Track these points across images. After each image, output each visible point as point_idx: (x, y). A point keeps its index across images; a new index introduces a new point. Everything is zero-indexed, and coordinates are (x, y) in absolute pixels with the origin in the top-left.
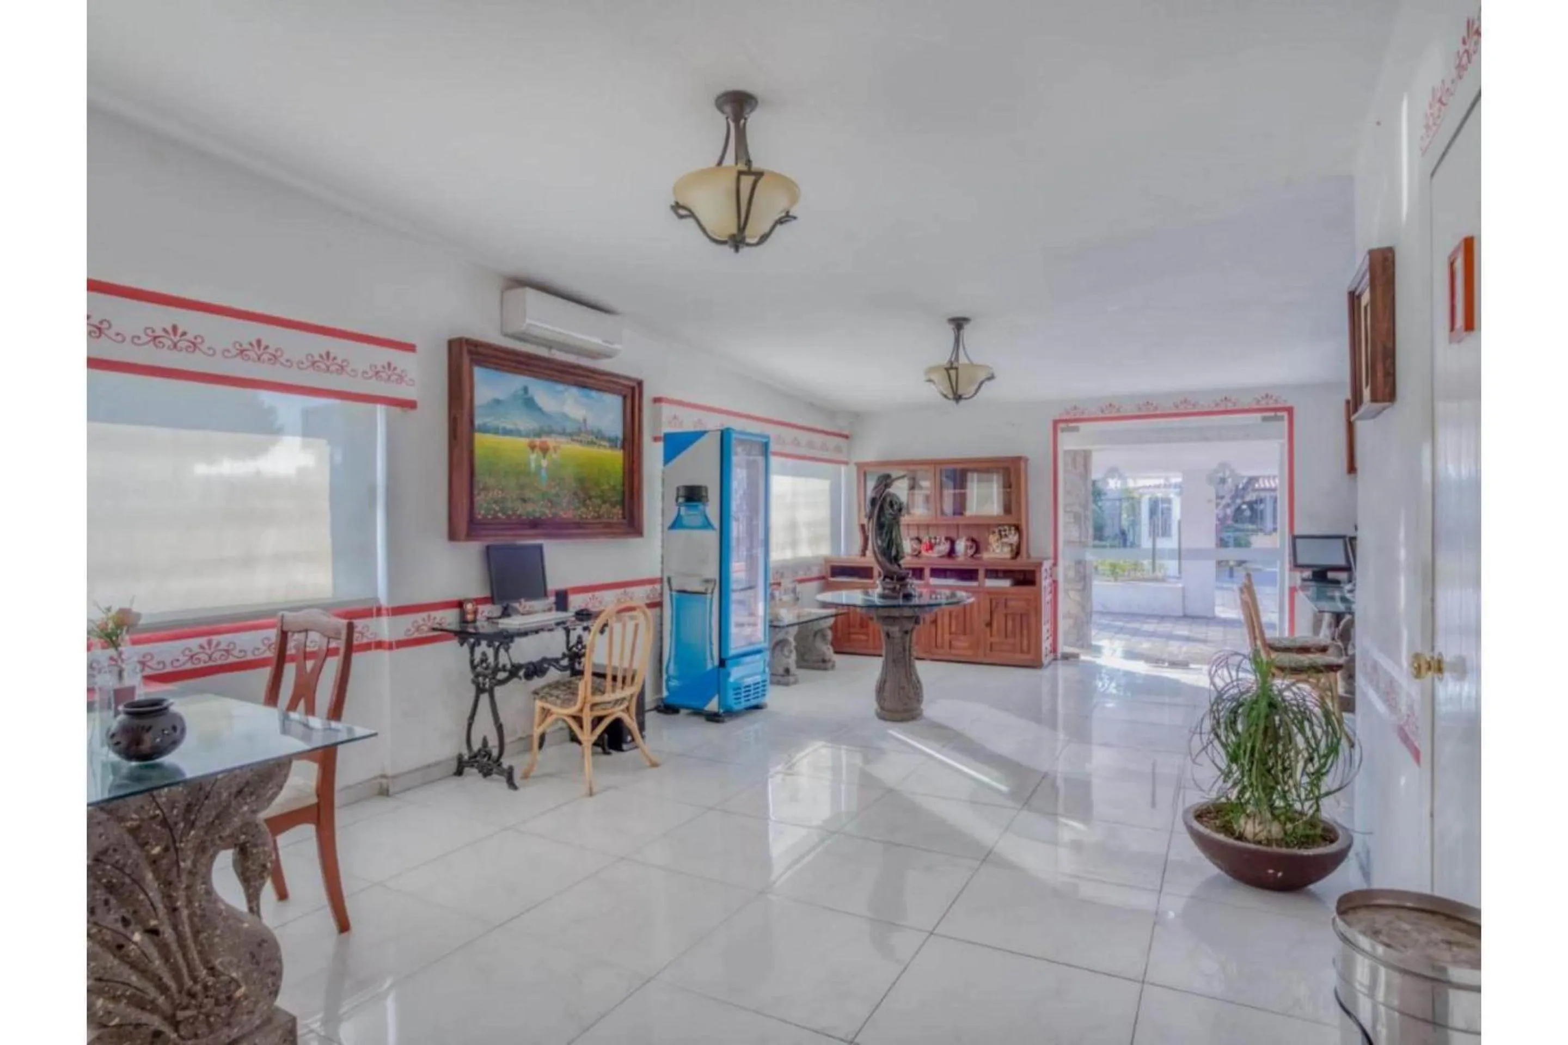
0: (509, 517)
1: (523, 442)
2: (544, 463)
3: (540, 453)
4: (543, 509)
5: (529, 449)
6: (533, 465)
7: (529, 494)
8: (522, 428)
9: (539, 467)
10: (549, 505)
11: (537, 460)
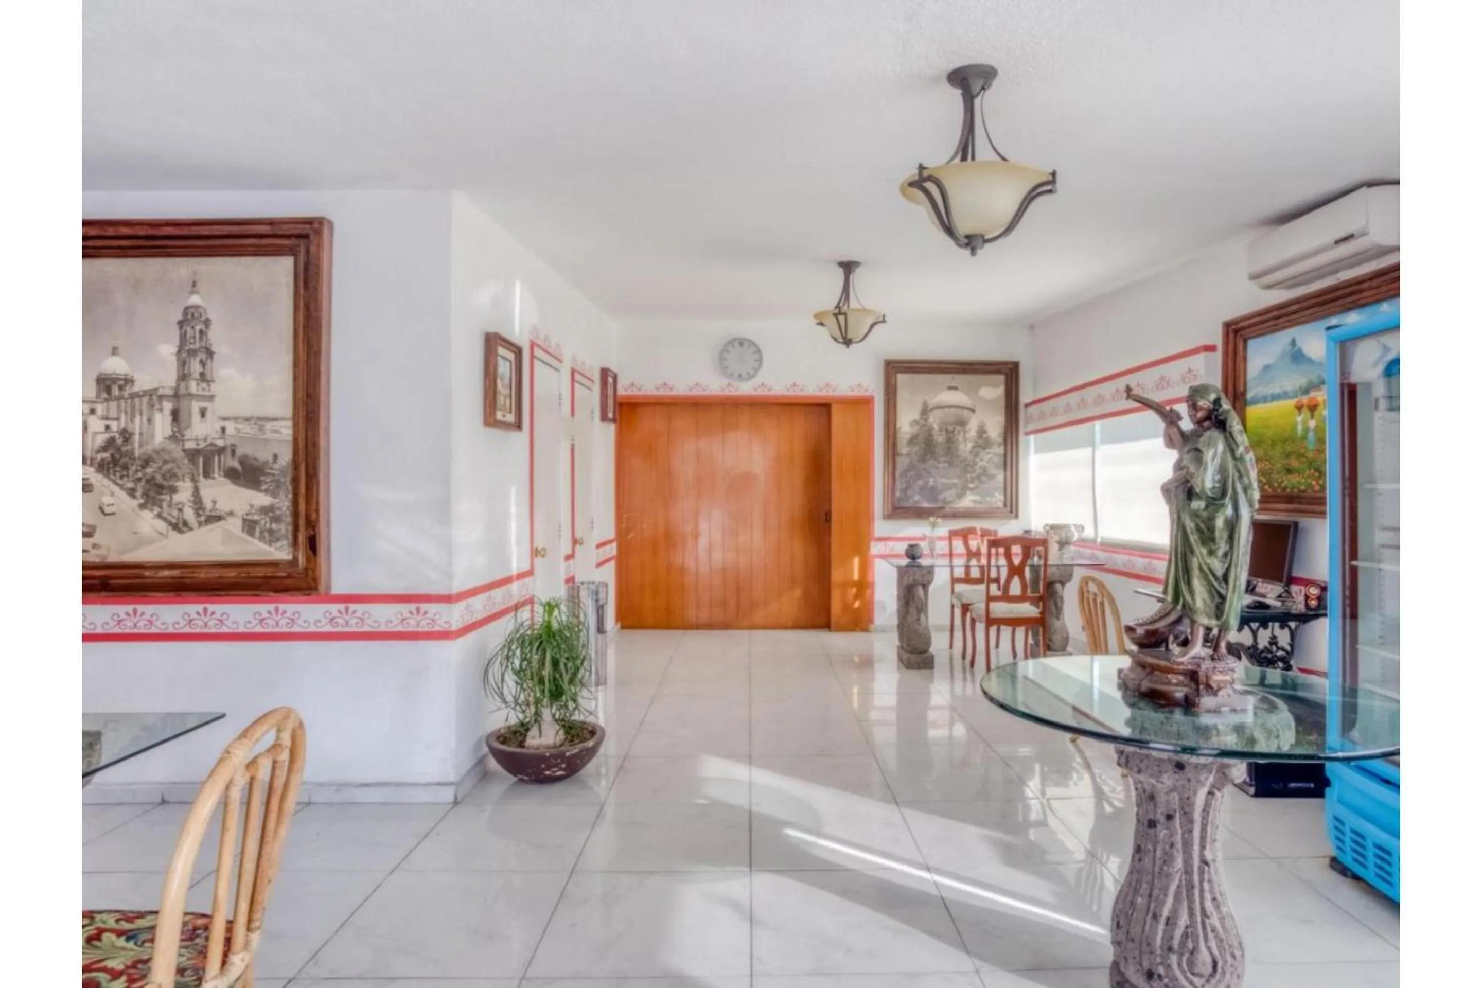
0: (1274, 489)
1: (1289, 404)
2: (1312, 424)
3: (1308, 414)
4: (1309, 481)
5: (1296, 411)
6: (1300, 428)
7: (1294, 463)
8: (1289, 388)
9: (1306, 430)
10: (1317, 474)
11: (1304, 422)
